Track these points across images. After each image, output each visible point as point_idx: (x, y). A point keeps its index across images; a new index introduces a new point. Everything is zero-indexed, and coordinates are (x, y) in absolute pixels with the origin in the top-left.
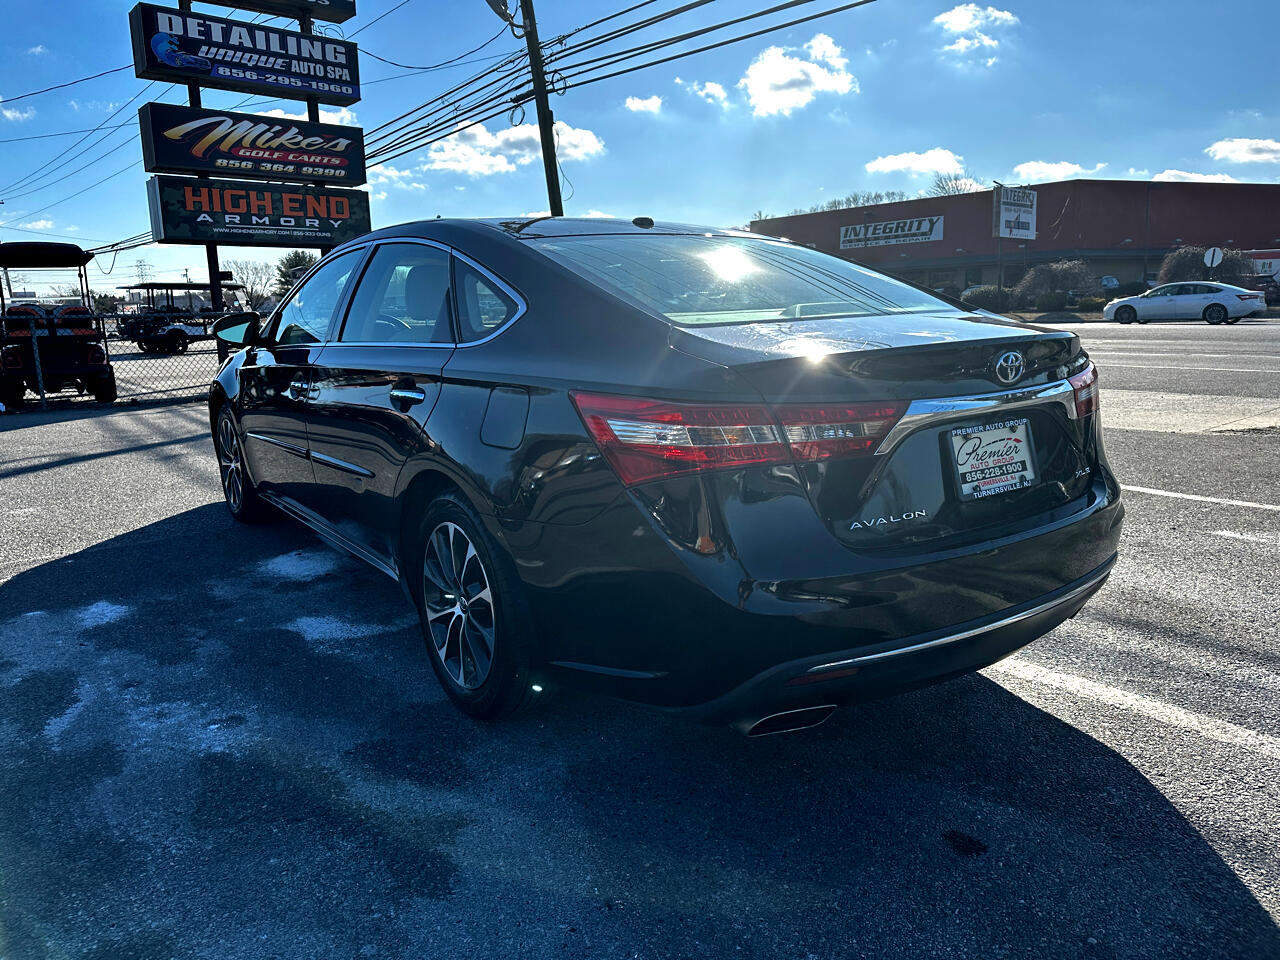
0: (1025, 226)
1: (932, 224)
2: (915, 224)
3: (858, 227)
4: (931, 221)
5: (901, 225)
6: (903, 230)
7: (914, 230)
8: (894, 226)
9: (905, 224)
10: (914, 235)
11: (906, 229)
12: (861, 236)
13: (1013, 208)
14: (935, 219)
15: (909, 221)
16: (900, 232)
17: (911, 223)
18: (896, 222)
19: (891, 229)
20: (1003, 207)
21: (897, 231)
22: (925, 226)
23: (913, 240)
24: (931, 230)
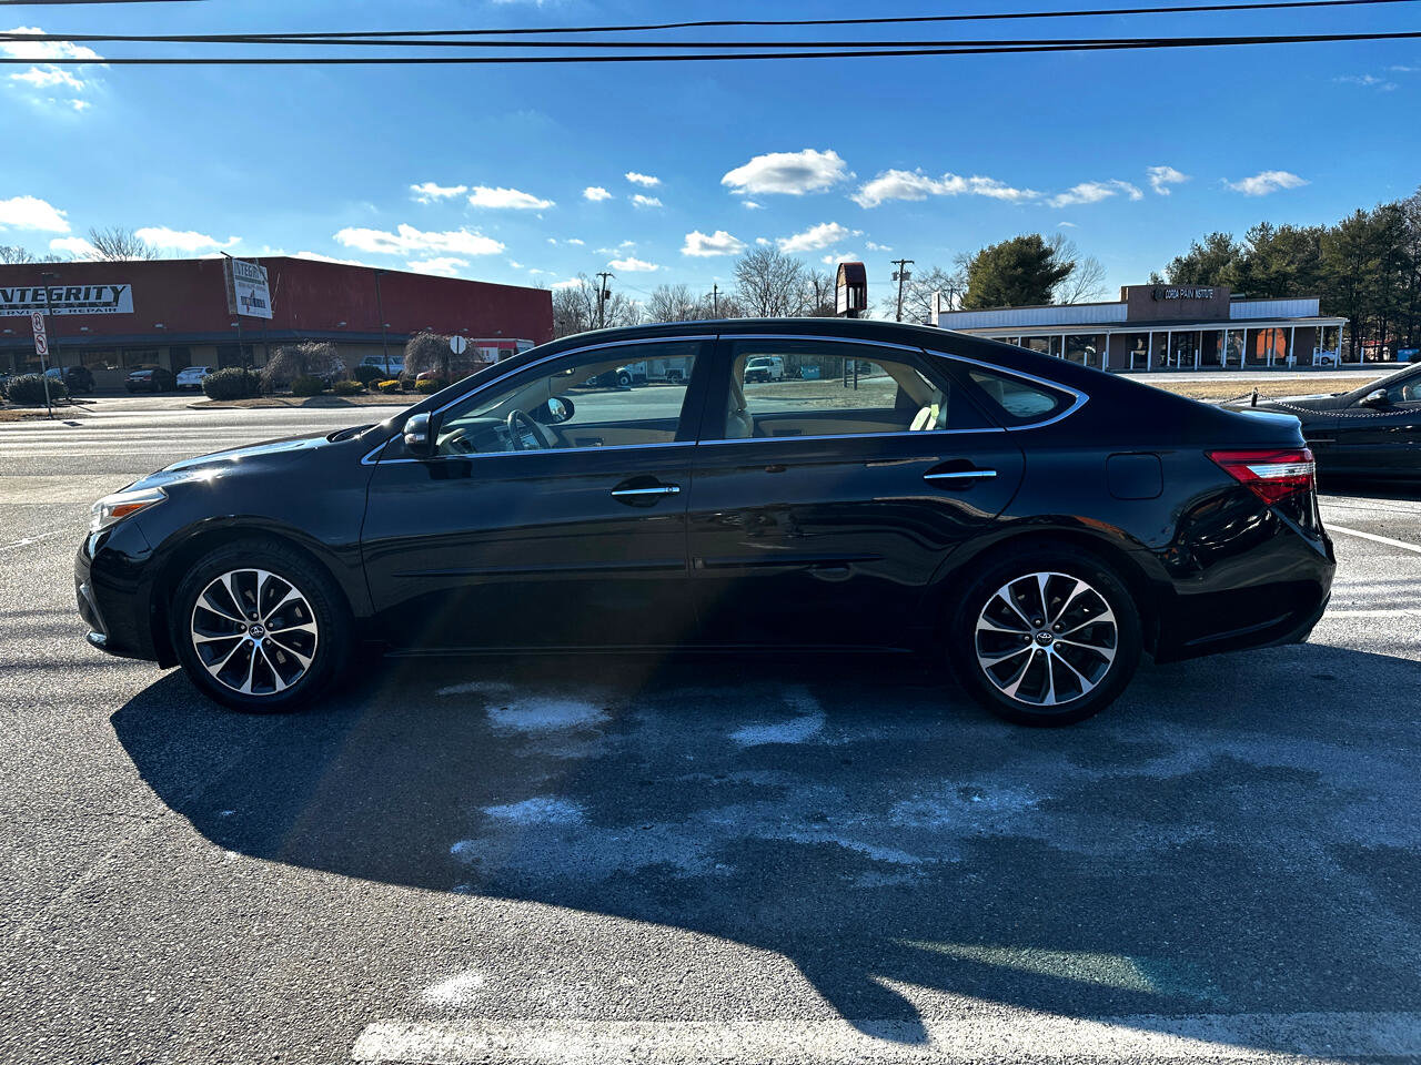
0: (258, 303)
1: (117, 293)
2: (93, 293)
3: (9, 290)
4: (114, 289)
5: (74, 291)
6: (77, 298)
7: (92, 299)
8: (64, 292)
9: (79, 290)
10: (92, 305)
11: (82, 296)
12: (16, 301)
13: (246, 283)
14: (119, 287)
15: (83, 288)
16: (72, 300)
17: (88, 290)
18: (65, 288)
19: (59, 297)
20: (236, 282)
21: (68, 298)
22: (108, 295)
23: (93, 311)
24: (116, 299)
